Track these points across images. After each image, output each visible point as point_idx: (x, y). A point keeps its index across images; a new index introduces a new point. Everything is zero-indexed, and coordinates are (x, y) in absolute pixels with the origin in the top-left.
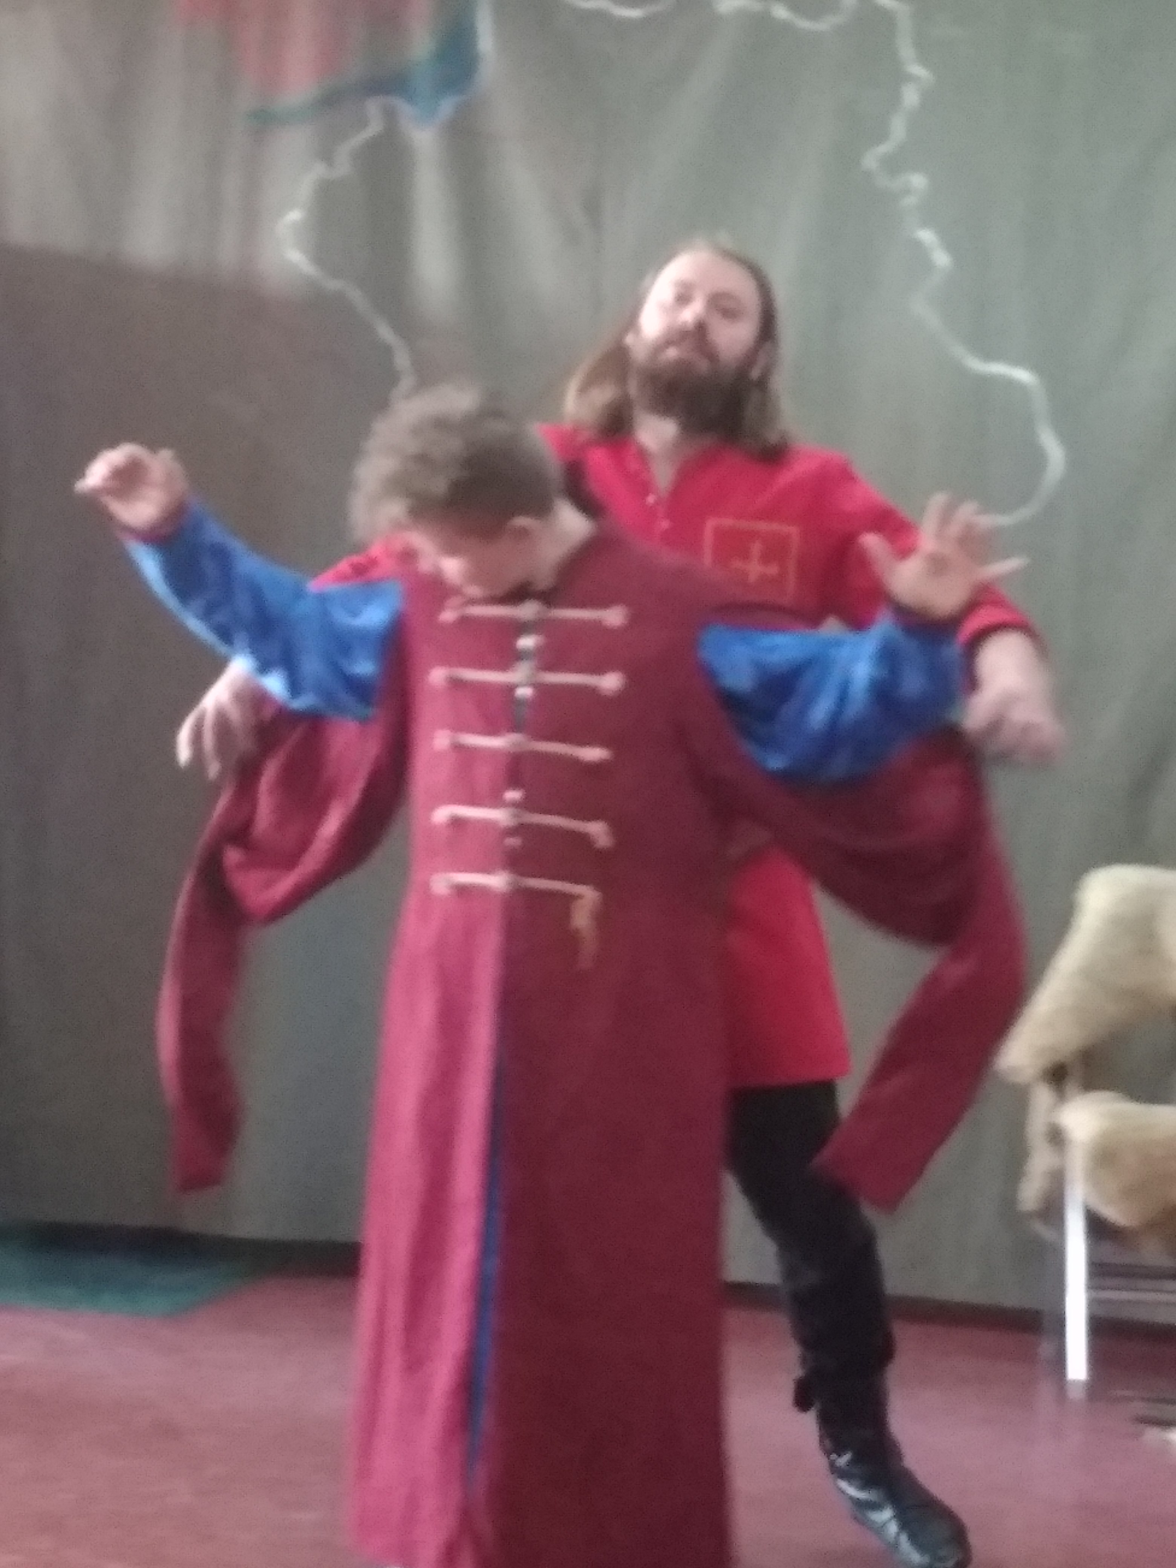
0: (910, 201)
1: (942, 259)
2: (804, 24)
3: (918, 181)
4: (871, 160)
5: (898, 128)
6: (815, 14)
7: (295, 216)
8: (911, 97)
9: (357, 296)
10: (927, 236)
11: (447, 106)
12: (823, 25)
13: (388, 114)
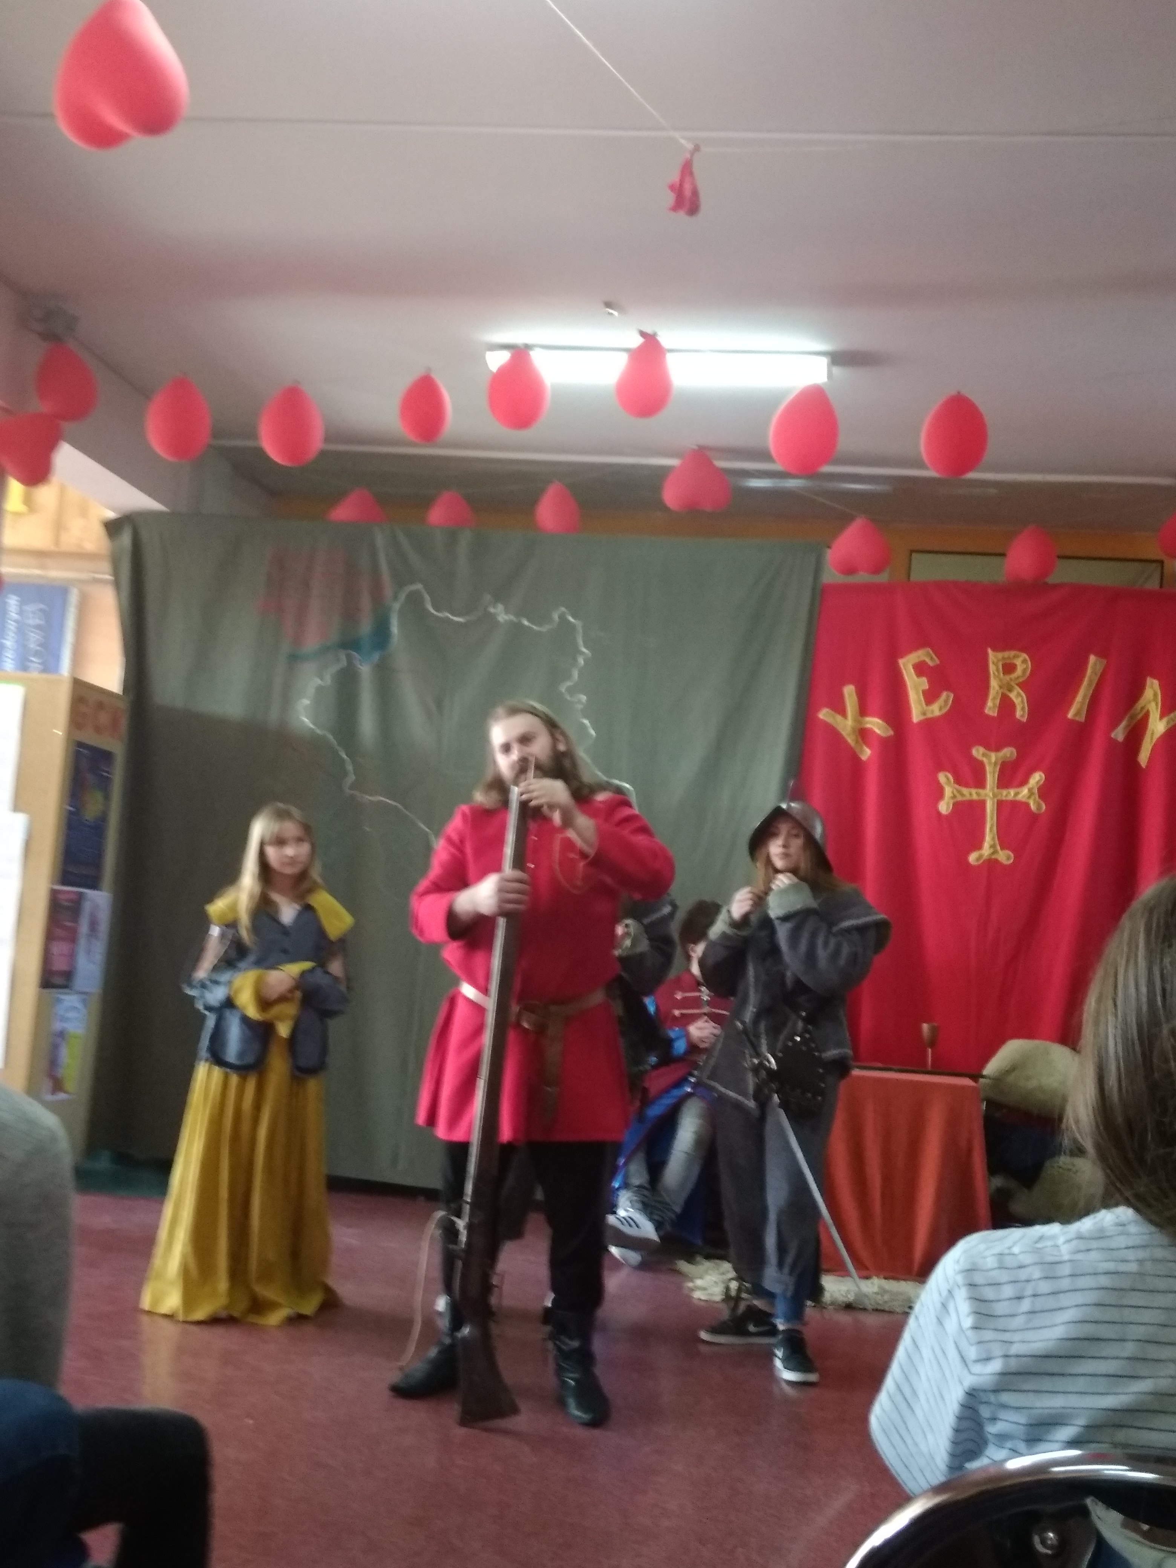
0: (580, 707)
1: (593, 732)
2: (535, 627)
3: (584, 698)
4: (563, 688)
5: (575, 674)
6: (539, 624)
7: (306, 702)
8: (581, 661)
9: (330, 737)
10: (586, 722)
11: (376, 656)
12: (544, 629)
13: (349, 658)
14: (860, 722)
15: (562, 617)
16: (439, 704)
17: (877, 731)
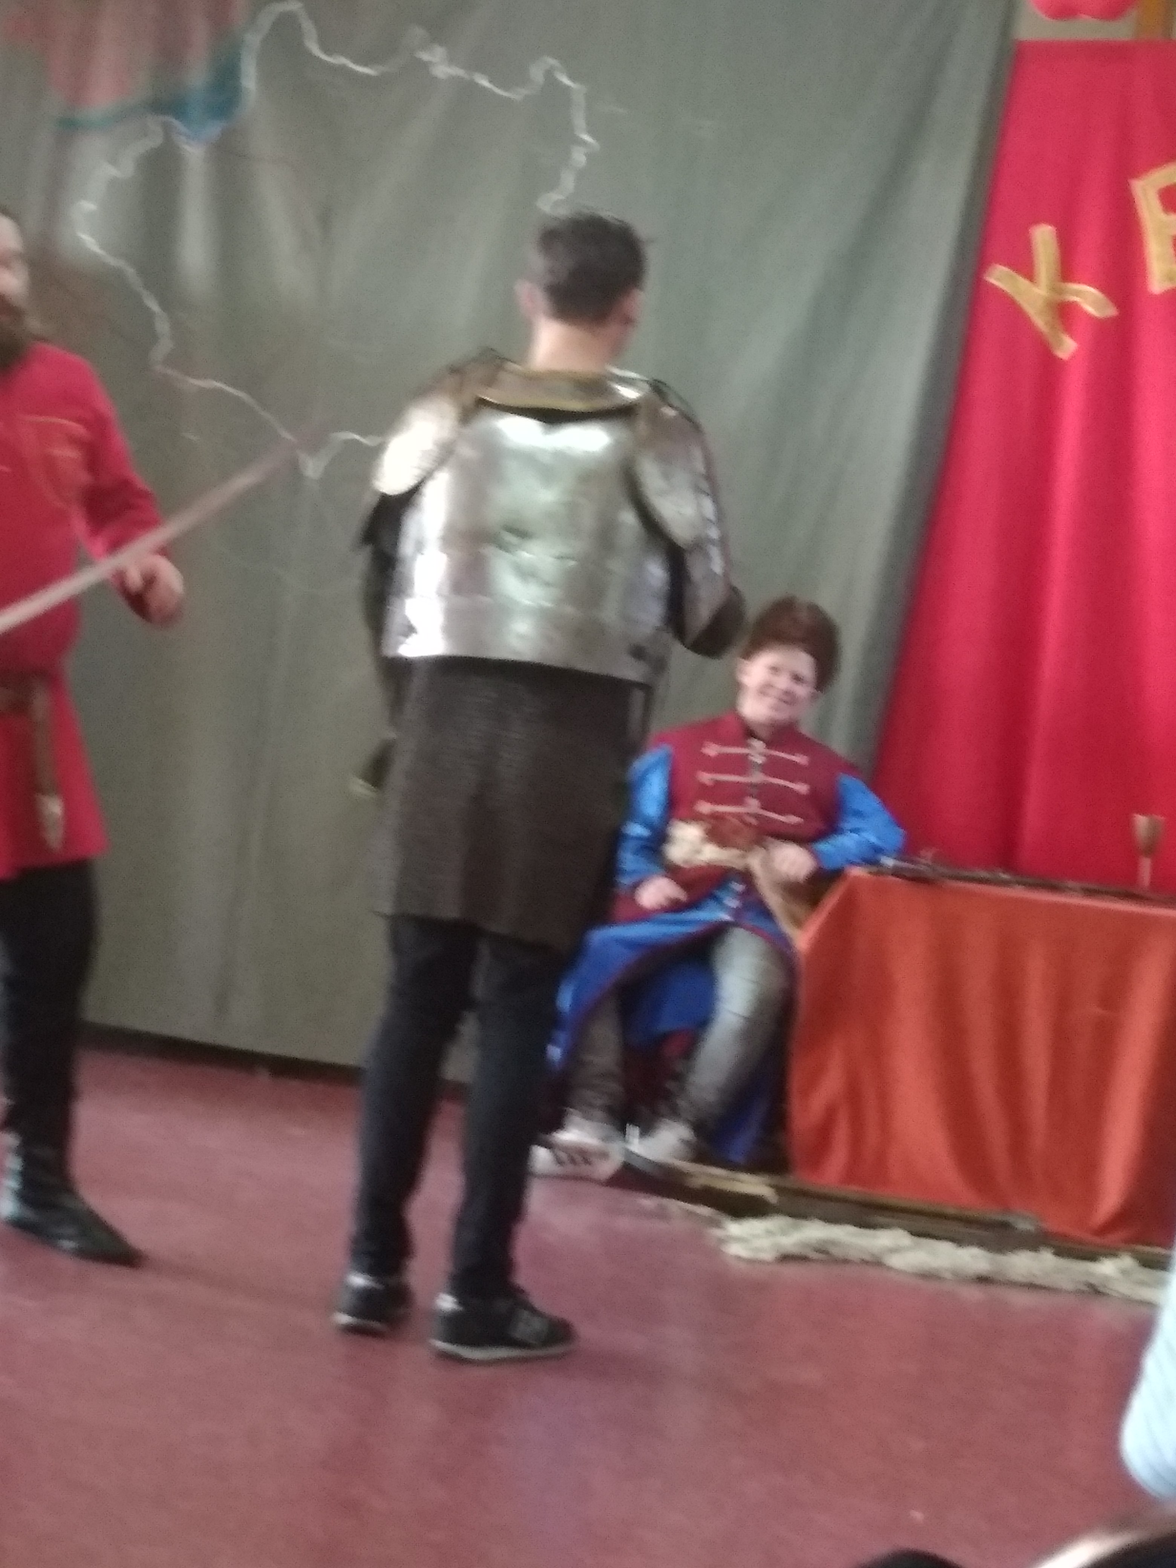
2: (498, 91)
4: (545, 203)
5: (568, 180)
6: (508, 86)
7: (90, 207)
8: (579, 157)
9: (130, 272)
11: (214, 129)
12: (516, 95)
13: (167, 130)
14: (1061, 292)
15: (549, 74)
16: (325, 219)
17: (1090, 309)
